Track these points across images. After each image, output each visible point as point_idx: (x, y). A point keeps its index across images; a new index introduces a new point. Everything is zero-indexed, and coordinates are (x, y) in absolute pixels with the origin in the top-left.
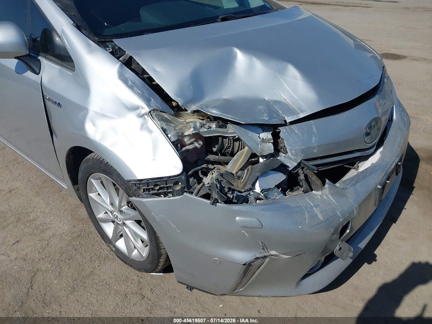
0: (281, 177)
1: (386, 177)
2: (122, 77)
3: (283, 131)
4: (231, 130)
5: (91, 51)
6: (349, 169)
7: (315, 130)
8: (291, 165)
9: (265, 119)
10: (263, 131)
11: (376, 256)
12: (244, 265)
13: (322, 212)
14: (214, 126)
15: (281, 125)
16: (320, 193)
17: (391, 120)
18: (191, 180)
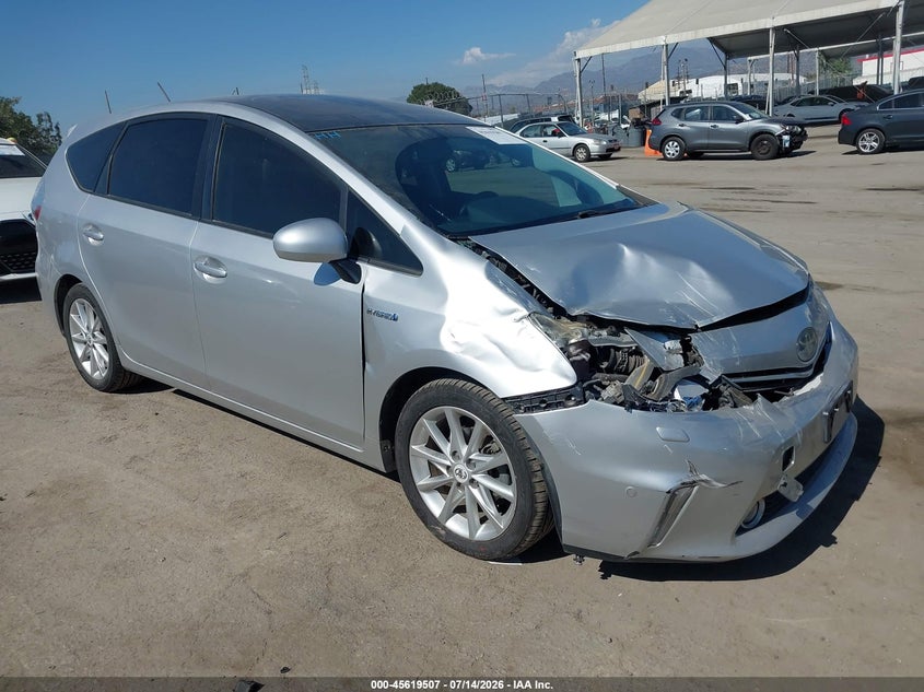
0: (697, 390)
1: (832, 403)
2: (490, 276)
3: (695, 339)
4: (628, 339)
5: (444, 248)
6: (782, 396)
7: (734, 338)
8: (712, 377)
9: (671, 321)
10: (670, 339)
11: (835, 538)
12: (669, 492)
13: (758, 428)
14: (604, 333)
15: (692, 331)
16: (752, 408)
17: (829, 341)
18: (587, 393)
